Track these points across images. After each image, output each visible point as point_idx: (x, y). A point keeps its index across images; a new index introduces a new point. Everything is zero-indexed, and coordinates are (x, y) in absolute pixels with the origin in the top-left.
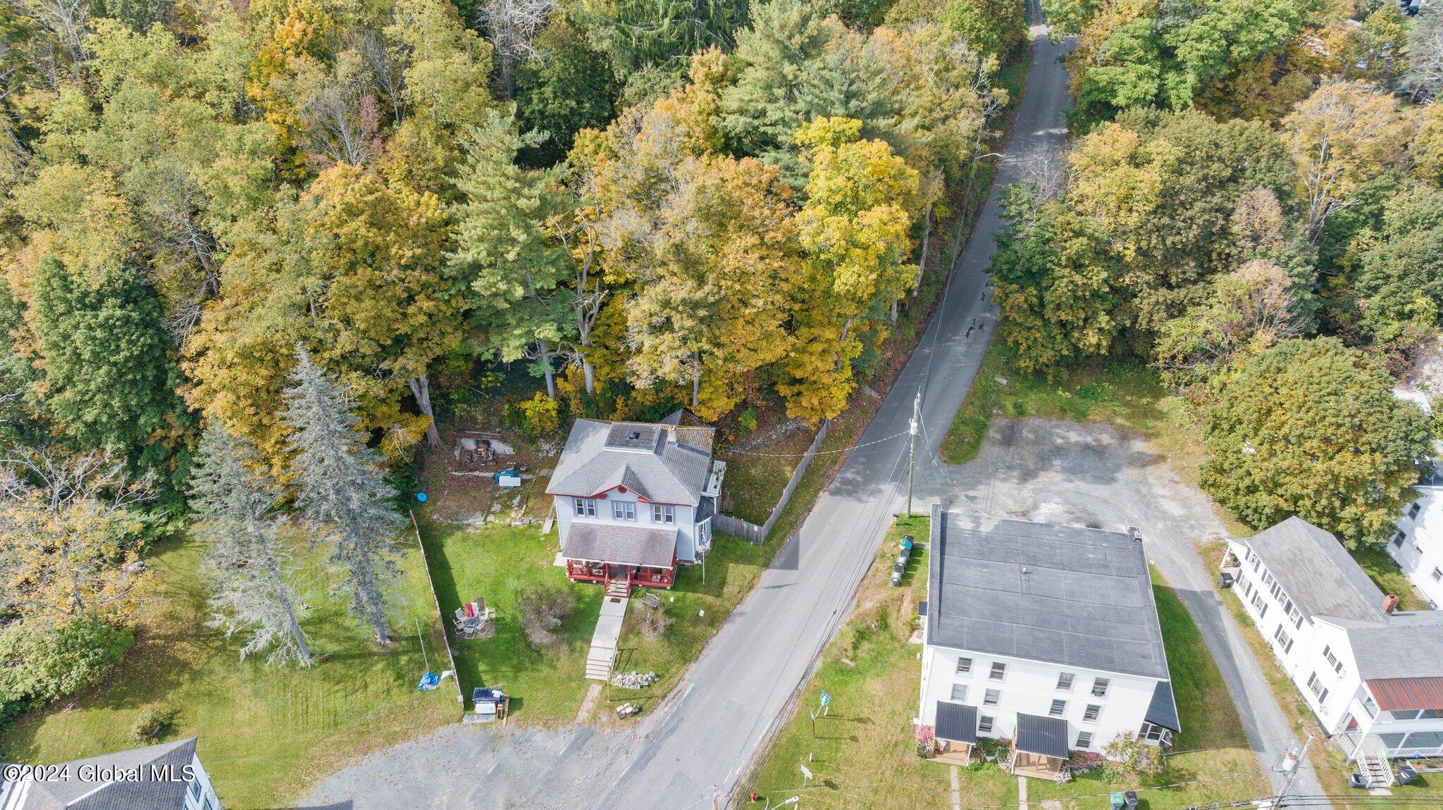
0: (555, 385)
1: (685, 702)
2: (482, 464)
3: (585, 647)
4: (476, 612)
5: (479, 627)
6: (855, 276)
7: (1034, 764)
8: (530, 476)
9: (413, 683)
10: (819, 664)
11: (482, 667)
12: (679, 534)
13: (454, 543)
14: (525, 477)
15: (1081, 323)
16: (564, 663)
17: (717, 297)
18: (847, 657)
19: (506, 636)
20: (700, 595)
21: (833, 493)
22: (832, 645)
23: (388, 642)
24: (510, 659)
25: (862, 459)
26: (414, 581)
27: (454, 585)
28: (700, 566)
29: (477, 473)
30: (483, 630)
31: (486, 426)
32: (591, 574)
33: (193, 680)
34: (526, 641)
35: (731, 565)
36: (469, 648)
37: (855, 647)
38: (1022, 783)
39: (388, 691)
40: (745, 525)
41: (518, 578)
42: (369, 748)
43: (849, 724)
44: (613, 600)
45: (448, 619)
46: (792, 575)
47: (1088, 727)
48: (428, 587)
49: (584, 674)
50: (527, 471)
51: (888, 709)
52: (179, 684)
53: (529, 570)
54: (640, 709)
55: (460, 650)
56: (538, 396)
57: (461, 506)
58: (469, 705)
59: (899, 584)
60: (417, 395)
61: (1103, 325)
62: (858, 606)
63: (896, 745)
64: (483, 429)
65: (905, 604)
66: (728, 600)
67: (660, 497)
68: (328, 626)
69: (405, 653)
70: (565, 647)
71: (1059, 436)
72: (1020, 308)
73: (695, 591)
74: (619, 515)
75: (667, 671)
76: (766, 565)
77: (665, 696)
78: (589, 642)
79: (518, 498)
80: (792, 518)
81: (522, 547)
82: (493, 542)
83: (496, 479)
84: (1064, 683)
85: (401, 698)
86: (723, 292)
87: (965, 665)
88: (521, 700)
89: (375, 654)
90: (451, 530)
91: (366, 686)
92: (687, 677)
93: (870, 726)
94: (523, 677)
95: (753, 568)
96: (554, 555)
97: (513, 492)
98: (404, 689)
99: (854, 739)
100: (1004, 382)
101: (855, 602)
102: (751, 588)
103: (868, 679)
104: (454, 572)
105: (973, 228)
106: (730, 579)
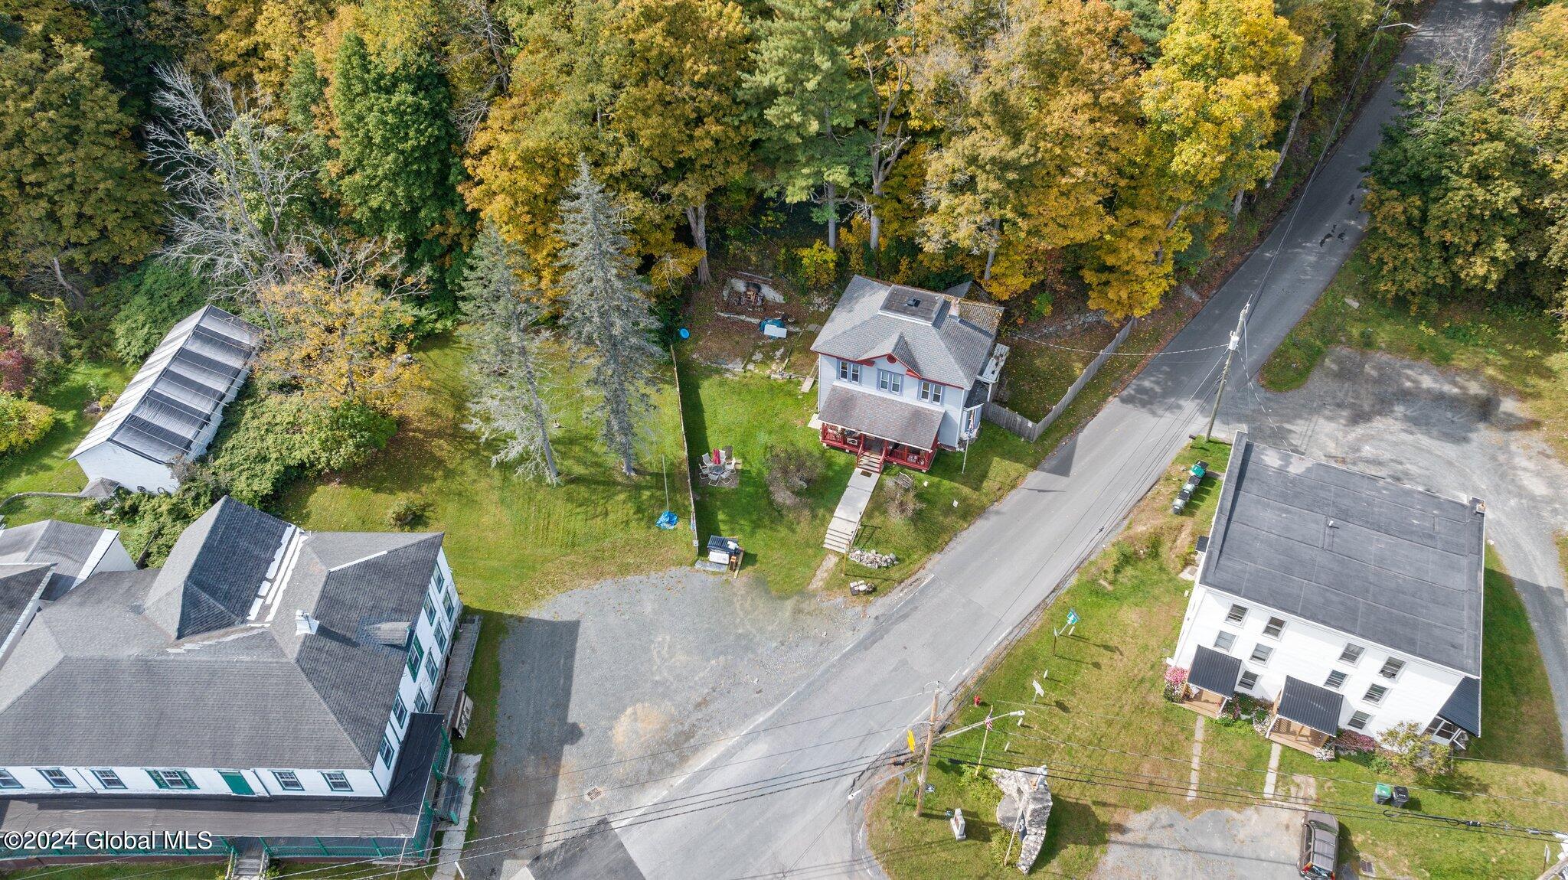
0: (837, 235)
1: (922, 592)
2: (748, 308)
3: (828, 516)
4: (723, 460)
5: (724, 476)
6: (1200, 155)
7: (1294, 733)
8: (798, 329)
9: (652, 520)
10: (1073, 581)
11: (721, 516)
12: (945, 416)
13: (711, 385)
14: (792, 329)
15: (1469, 248)
16: (803, 528)
17: (1032, 160)
18: (1106, 579)
19: (750, 489)
20: (956, 485)
21: (1124, 401)
22: (1091, 563)
23: (633, 474)
24: (750, 513)
25: (1166, 368)
26: (666, 419)
27: (705, 428)
28: (962, 454)
29: (743, 317)
30: (727, 480)
31: (759, 269)
32: (845, 443)
33: (446, 478)
34: (768, 498)
35: (996, 459)
36: (712, 495)
37: (1117, 571)
38: (1276, 751)
39: (627, 523)
40: (1019, 419)
41: (770, 433)
42: (602, 574)
43: (1094, 649)
44: (863, 473)
45: (695, 461)
46: (1061, 482)
47: (1366, 707)
48: (678, 427)
49: (823, 543)
50: (795, 323)
51: (1140, 642)
52: (433, 480)
53: (782, 427)
54: (875, 590)
55: (703, 495)
56: (817, 245)
57: (722, 350)
58: (703, 551)
59: (1180, 512)
60: (693, 225)
61: (1499, 254)
62: (1129, 528)
63: (1142, 681)
64: (756, 272)
65: (1183, 535)
66: (986, 495)
67: (931, 373)
68: (577, 449)
69: (647, 488)
70: (807, 513)
71: (1408, 378)
72: (1394, 219)
73: (952, 480)
74: (884, 385)
75: (909, 556)
76: (1035, 466)
77: (902, 581)
78: (832, 511)
79: (782, 350)
80: (1072, 421)
81: (779, 403)
82: (749, 391)
83: (761, 327)
84: (1350, 655)
85: (638, 532)
86: (1040, 155)
87: (1237, 614)
88: (755, 556)
89: (619, 484)
90: (709, 372)
91: (606, 514)
92: (929, 566)
93: (1117, 656)
94: (761, 534)
95: (1019, 466)
96: (810, 415)
97: (777, 343)
98: (643, 523)
99: (1097, 665)
100: (1356, 305)
101: (1126, 522)
102: (1013, 487)
103: (1125, 608)
104: (707, 416)
105: (1356, 115)
106: (992, 474)
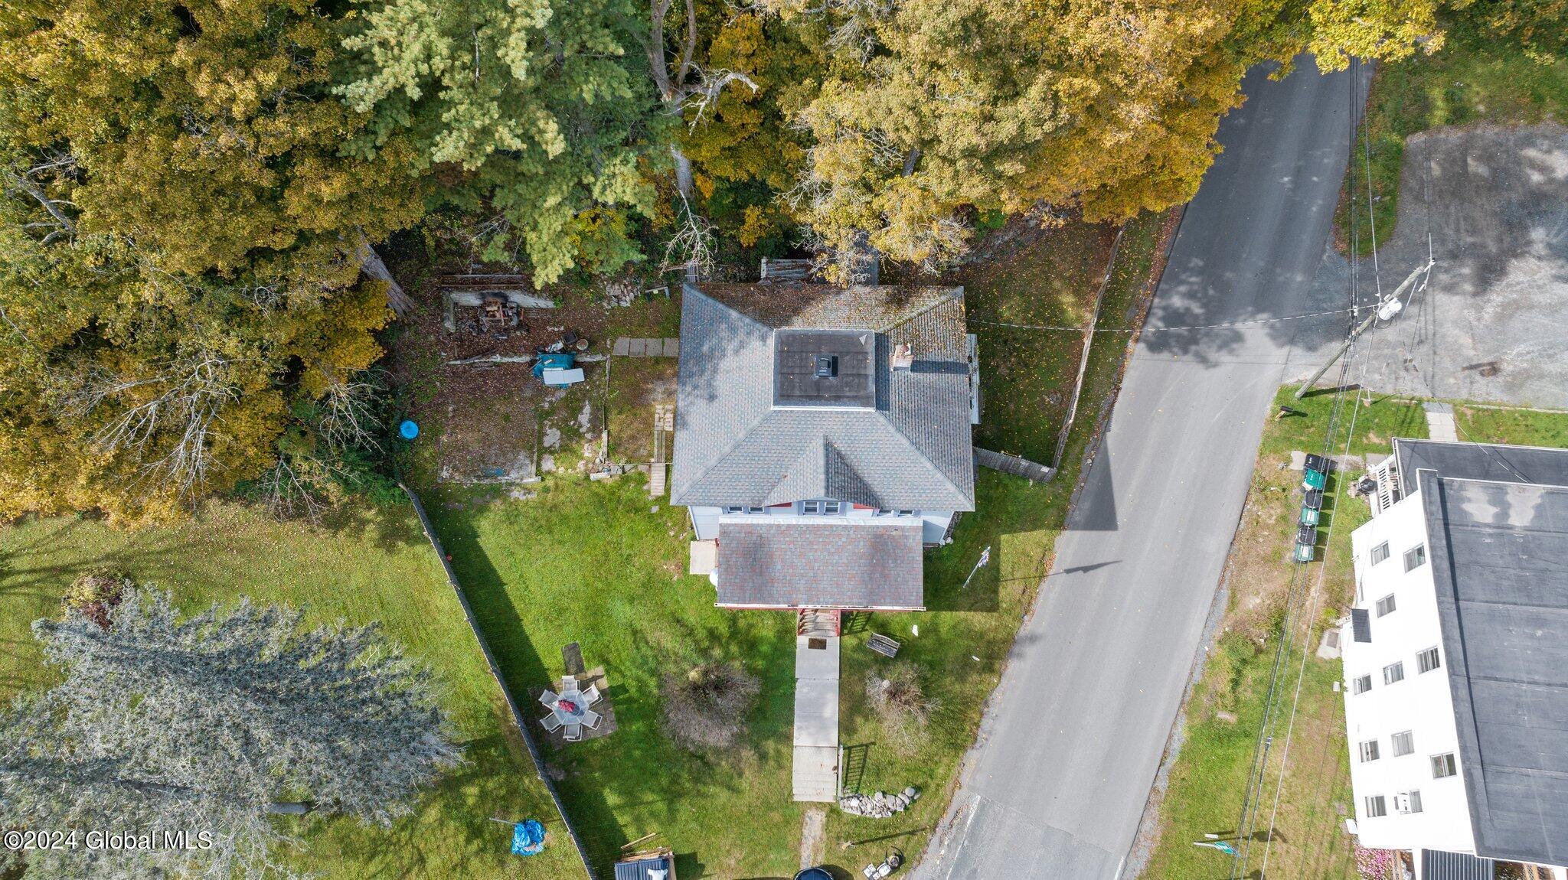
1: (973, 836)
2: (502, 337)
3: (784, 749)
9: (500, 845)
11: (612, 799)
12: (925, 529)
13: (495, 527)
14: (589, 361)
16: (751, 781)
18: (1225, 707)
19: (637, 726)
20: (962, 614)
21: (1153, 346)
22: (1198, 689)
24: (654, 775)
26: (441, 622)
27: (518, 619)
28: (950, 548)
29: (497, 358)
30: (595, 723)
34: (675, 735)
35: (1004, 537)
36: (580, 761)
37: (1235, 685)
39: (463, 866)
40: (1025, 463)
41: (631, 598)
43: (1246, 846)
44: (813, 646)
45: (530, 709)
46: (1108, 541)
48: (472, 634)
49: (791, 795)
50: (589, 349)
51: (1303, 805)
53: (647, 585)
54: (903, 860)
55: (566, 766)
57: (487, 442)
62: (1231, 606)
65: (1314, 595)
66: (1008, 611)
67: (900, 504)
69: (470, 778)
70: (748, 754)
73: (952, 608)
74: (810, 512)
75: (932, 775)
76: (1060, 525)
77: (936, 825)
78: (788, 738)
79: (587, 409)
81: (623, 531)
82: (565, 520)
83: (535, 371)
88: (693, 856)
90: (482, 499)
91: (422, 860)
92: (965, 779)
93: (1279, 847)
94: (685, 809)
95: (1039, 535)
96: (688, 547)
97: (574, 397)
98: (489, 857)
99: (1258, 875)
102: (1042, 577)
103: (1263, 748)
104: (511, 590)
106: (1005, 568)
